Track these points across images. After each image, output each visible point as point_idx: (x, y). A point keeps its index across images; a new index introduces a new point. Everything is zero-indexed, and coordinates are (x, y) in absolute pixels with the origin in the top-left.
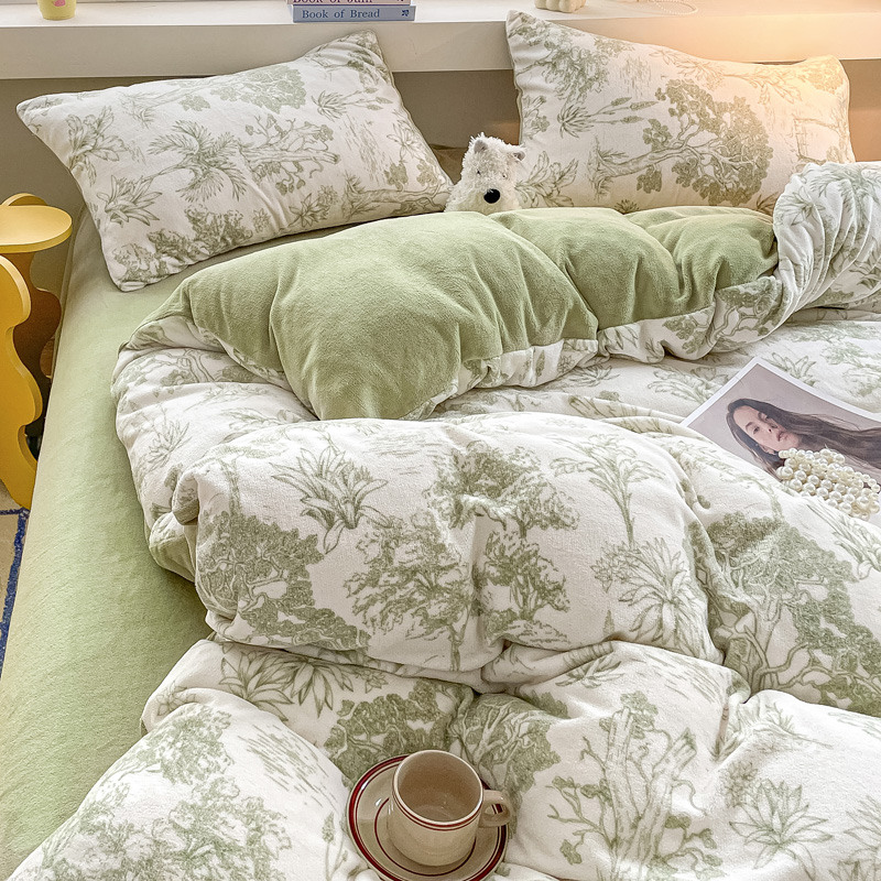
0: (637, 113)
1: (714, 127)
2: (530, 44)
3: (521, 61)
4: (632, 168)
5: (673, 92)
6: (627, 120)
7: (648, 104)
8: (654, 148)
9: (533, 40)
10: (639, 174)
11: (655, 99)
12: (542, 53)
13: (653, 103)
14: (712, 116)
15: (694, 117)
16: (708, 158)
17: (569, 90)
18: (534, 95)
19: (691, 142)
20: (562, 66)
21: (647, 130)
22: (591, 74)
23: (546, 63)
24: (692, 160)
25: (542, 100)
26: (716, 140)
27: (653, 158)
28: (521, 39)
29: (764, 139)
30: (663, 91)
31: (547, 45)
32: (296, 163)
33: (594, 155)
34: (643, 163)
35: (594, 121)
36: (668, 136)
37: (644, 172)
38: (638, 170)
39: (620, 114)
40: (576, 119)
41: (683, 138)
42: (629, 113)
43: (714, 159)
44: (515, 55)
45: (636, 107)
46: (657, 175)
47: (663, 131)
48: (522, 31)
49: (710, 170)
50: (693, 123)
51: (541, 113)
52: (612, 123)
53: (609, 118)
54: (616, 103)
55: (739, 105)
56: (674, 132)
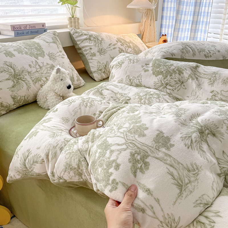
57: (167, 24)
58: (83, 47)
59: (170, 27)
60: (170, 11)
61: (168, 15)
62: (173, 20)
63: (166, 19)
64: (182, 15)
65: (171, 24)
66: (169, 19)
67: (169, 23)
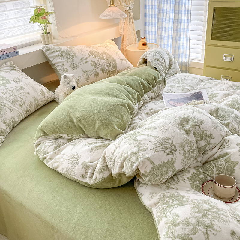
0: (87, 60)
1: (103, 58)
2: (52, 52)
3: (51, 57)
4: (92, 73)
5: (91, 53)
6: (86, 62)
7: (88, 57)
8: (95, 67)
9: (52, 51)
10: (94, 74)
11: (89, 56)
12: (57, 54)
13: (89, 57)
14: (102, 56)
15: (98, 57)
16: (106, 65)
17: (69, 60)
18: (60, 64)
19: (101, 63)
20: (64, 55)
21: (91, 63)
22: (72, 55)
23: (59, 55)
24: (103, 67)
25: (63, 65)
26: (105, 61)
27: (95, 69)
28: (49, 52)
29: (113, 58)
30: (89, 54)
31: (57, 51)
32: (20, 98)
33: (83, 73)
34: (94, 71)
35: (79, 65)
36: (96, 63)
37: (95, 73)
38: (94, 73)
39: (84, 62)
40: (74, 66)
41: (99, 63)
42: (85, 61)
43: (107, 65)
44: (49, 56)
45: (86, 59)
46: (98, 73)
47: (94, 63)
48: (48, 50)
49: (107, 68)
50: (99, 59)
51: (65, 68)
52: (83, 64)
53: (82, 63)
54: (81, 59)
55: (104, 53)
56: (97, 62)
57: (151, 22)
58: (56, 63)
59: (154, 25)
60: (152, 9)
61: (151, 13)
62: (155, 18)
63: (149, 17)
64: (163, 13)
65: (154, 22)
66: (152, 18)
67: (152, 21)
